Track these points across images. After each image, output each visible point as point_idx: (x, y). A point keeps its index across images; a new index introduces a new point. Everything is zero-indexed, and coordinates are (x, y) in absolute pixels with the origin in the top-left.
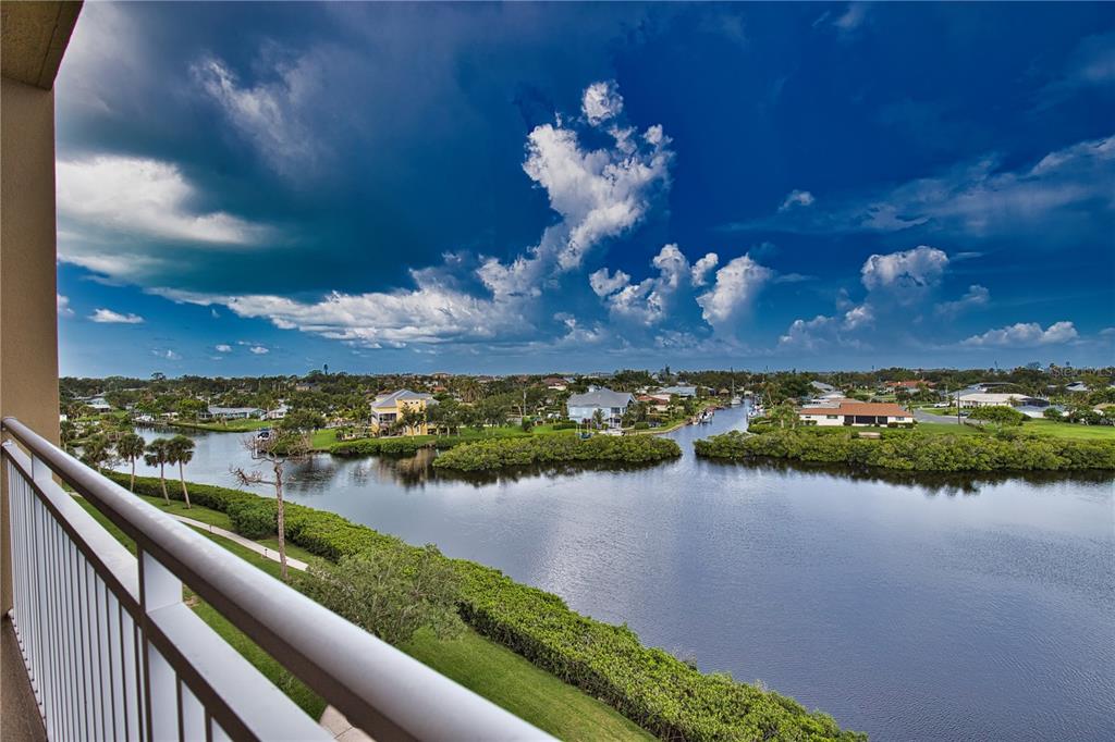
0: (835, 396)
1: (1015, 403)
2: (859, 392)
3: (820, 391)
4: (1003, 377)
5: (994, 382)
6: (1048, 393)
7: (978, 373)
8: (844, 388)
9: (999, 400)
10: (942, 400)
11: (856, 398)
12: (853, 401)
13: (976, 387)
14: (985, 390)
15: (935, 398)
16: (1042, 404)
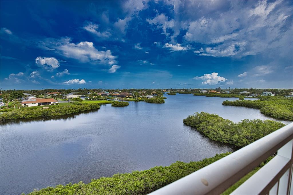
0: (33, 97)
1: (79, 96)
2: (40, 96)
3: (27, 96)
4: (76, 91)
5: (75, 92)
6: (84, 94)
7: (70, 90)
8: (35, 95)
9: (77, 96)
10: (64, 97)
11: (40, 97)
12: (39, 98)
13: (71, 93)
14: (73, 94)
15: (62, 96)
16: (84, 97)
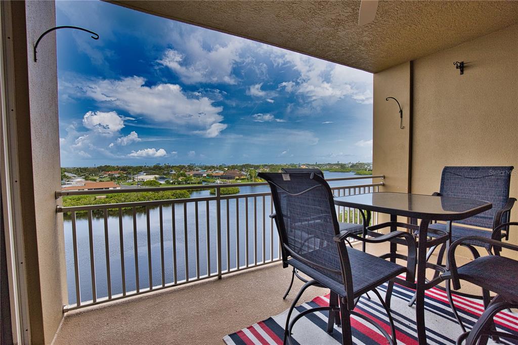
0: (79, 179)
1: (156, 178)
2: (91, 177)
3: (70, 178)
4: (150, 169)
5: (149, 171)
6: (164, 174)
7: (141, 167)
8: (83, 176)
9: (151, 178)
10: (130, 179)
11: (91, 180)
12: (90, 182)
13: (142, 173)
14: (145, 174)
15: (126, 178)
16: (163, 178)
